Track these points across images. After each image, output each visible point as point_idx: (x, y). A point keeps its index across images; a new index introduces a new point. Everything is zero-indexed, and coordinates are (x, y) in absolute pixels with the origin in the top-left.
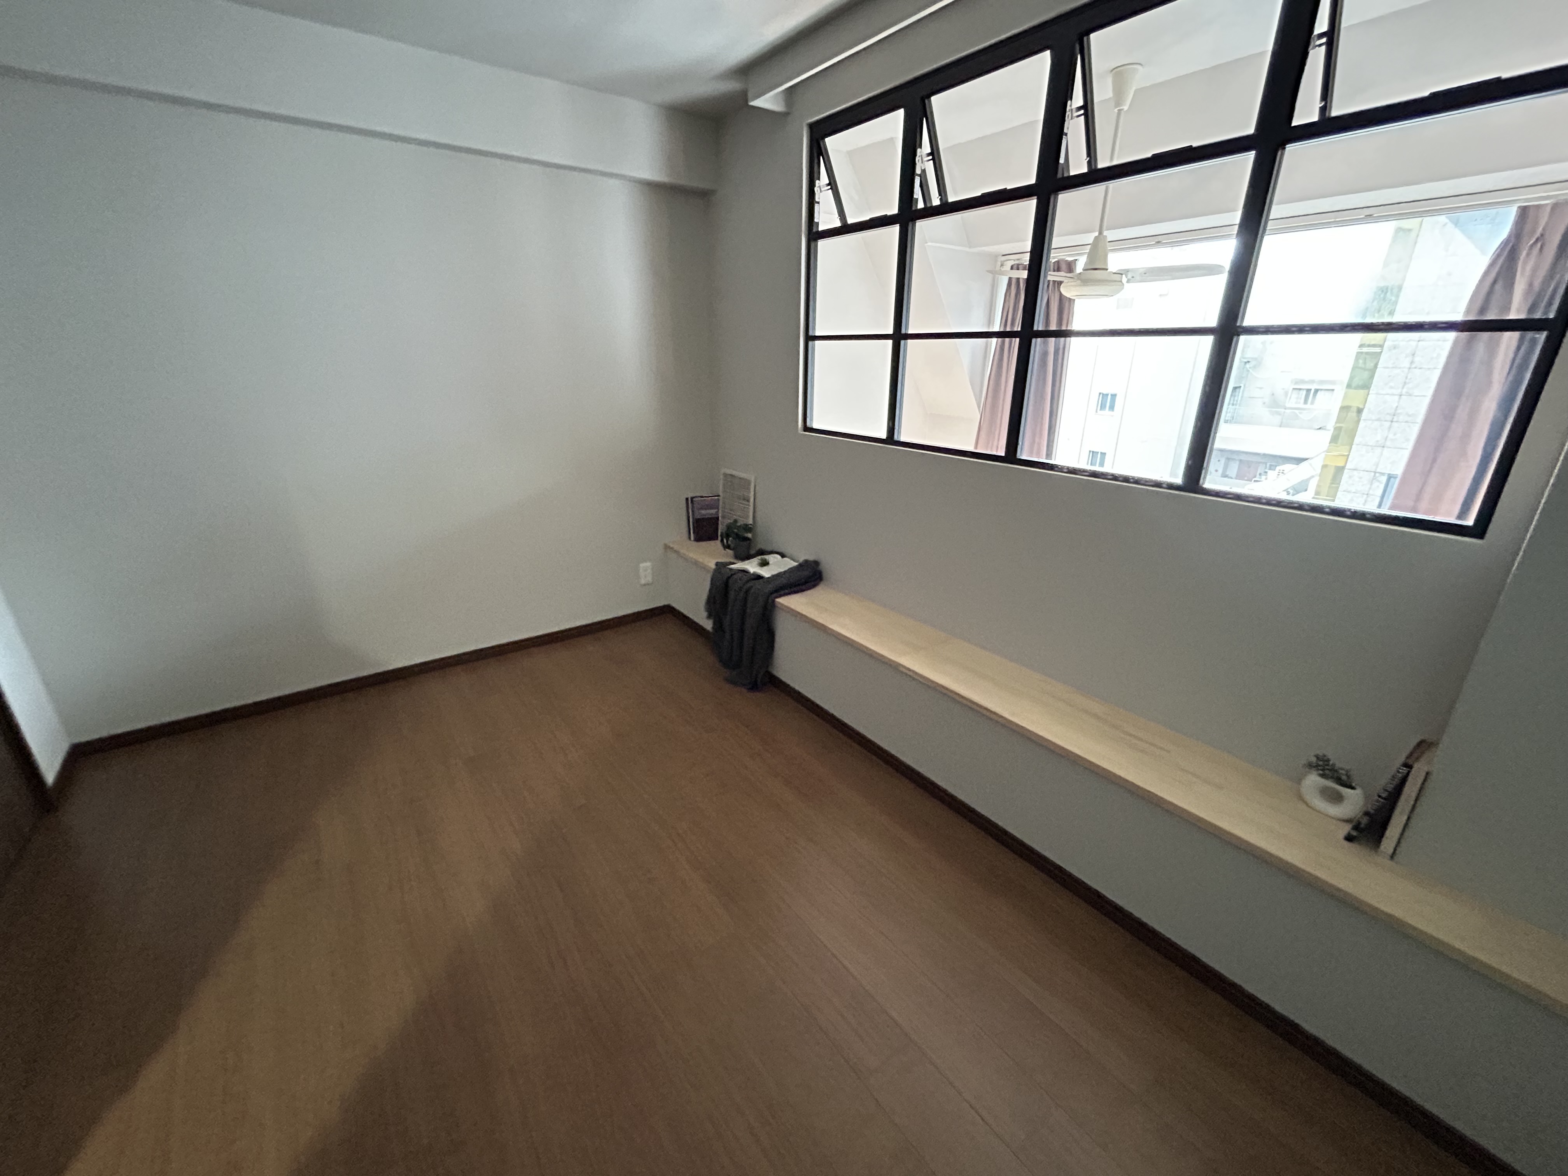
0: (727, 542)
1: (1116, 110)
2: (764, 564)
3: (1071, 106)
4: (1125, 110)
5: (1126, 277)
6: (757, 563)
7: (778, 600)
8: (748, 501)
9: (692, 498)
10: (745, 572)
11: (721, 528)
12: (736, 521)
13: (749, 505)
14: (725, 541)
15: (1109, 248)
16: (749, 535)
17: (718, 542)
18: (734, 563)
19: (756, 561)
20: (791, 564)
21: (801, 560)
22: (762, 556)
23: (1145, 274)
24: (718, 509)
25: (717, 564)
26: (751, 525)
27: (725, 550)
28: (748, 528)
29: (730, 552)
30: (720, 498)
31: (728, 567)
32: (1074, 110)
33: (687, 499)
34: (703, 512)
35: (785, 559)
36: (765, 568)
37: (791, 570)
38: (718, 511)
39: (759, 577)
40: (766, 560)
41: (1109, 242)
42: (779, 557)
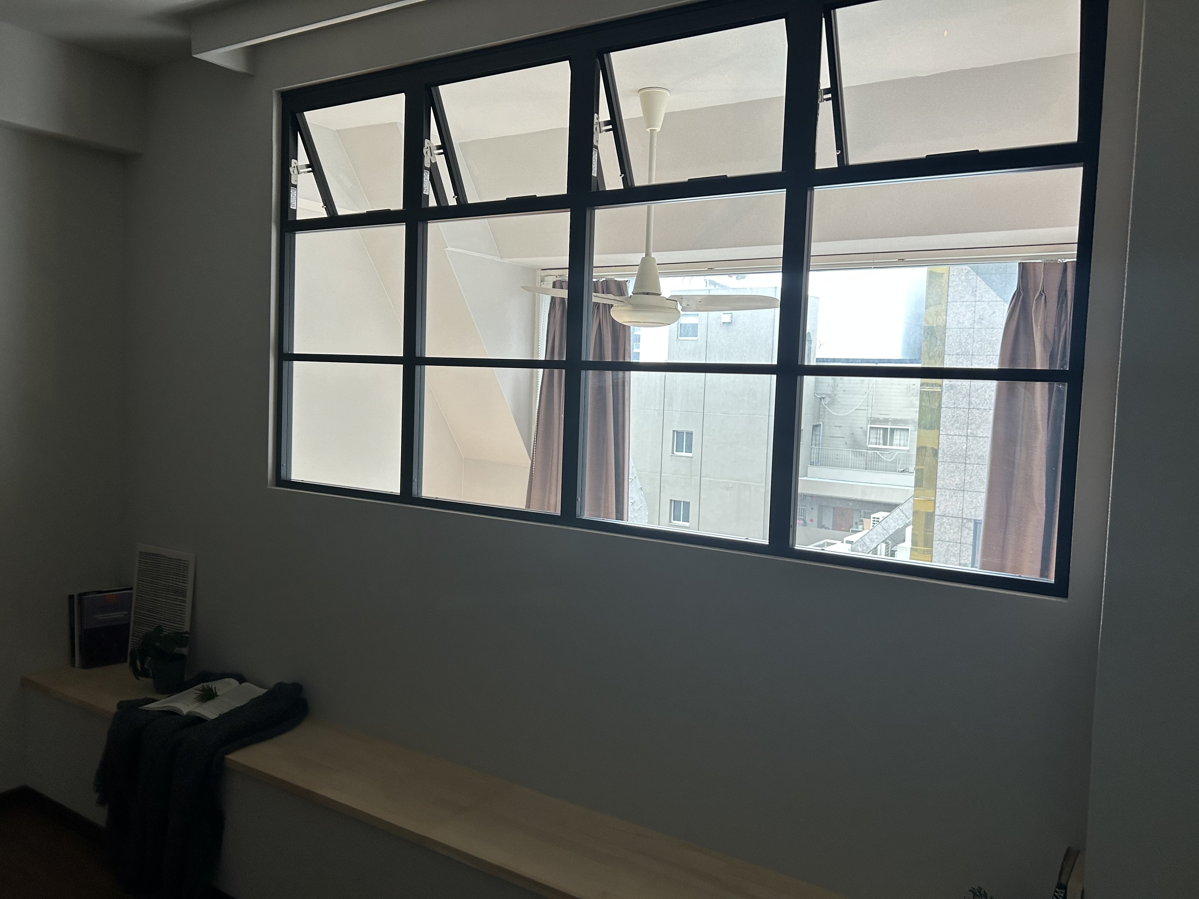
0: (142, 665)
1: (648, 130)
2: (208, 696)
3: (598, 119)
4: (657, 131)
5: (681, 305)
6: (195, 696)
7: (231, 757)
8: (184, 596)
9: (80, 595)
10: (173, 713)
11: (132, 643)
12: (159, 629)
13: (184, 602)
14: (138, 663)
15: (659, 272)
16: (184, 651)
17: (127, 665)
18: (154, 701)
19: (193, 692)
20: (255, 691)
21: (273, 682)
22: (205, 684)
23: (700, 302)
24: (130, 609)
25: (120, 705)
26: (186, 633)
27: (138, 679)
28: (181, 639)
29: (148, 681)
30: (134, 591)
31: (140, 708)
32: (602, 124)
33: (71, 597)
34: (101, 617)
35: (244, 684)
36: (210, 703)
37: (255, 703)
38: (130, 614)
39: (197, 720)
40: (211, 689)
41: (657, 264)
42: (234, 682)
